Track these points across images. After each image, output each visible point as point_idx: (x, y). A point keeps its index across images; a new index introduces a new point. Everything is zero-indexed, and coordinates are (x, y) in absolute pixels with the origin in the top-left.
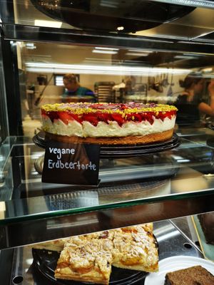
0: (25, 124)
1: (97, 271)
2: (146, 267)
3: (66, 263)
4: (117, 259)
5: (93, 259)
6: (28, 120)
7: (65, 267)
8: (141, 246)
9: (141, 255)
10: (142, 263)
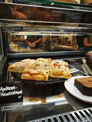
0: (10, 45)
1: (41, 75)
2: (65, 76)
3: (27, 72)
4: (51, 73)
5: (40, 71)
6: (12, 44)
7: (26, 74)
8: (63, 69)
9: (62, 71)
10: (64, 74)
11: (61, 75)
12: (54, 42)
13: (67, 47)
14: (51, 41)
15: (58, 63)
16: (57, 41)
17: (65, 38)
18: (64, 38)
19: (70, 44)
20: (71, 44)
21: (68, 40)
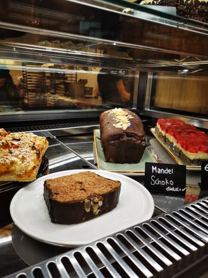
2: (19, 176)
8: (17, 156)
9: (13, 163)
10: (13, 171)
11: (8, 172)
12: (55, 90)
13: (68, 100)
14: (47, 87)
15: (19, 140)
16: (62, 86)
17: (80, 80)
18: (78, 79)
19: (91, 94)
20: (93, 95)
21: (86, 85)
